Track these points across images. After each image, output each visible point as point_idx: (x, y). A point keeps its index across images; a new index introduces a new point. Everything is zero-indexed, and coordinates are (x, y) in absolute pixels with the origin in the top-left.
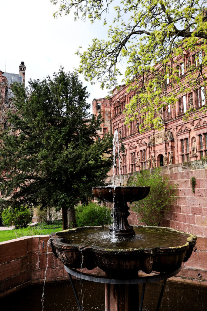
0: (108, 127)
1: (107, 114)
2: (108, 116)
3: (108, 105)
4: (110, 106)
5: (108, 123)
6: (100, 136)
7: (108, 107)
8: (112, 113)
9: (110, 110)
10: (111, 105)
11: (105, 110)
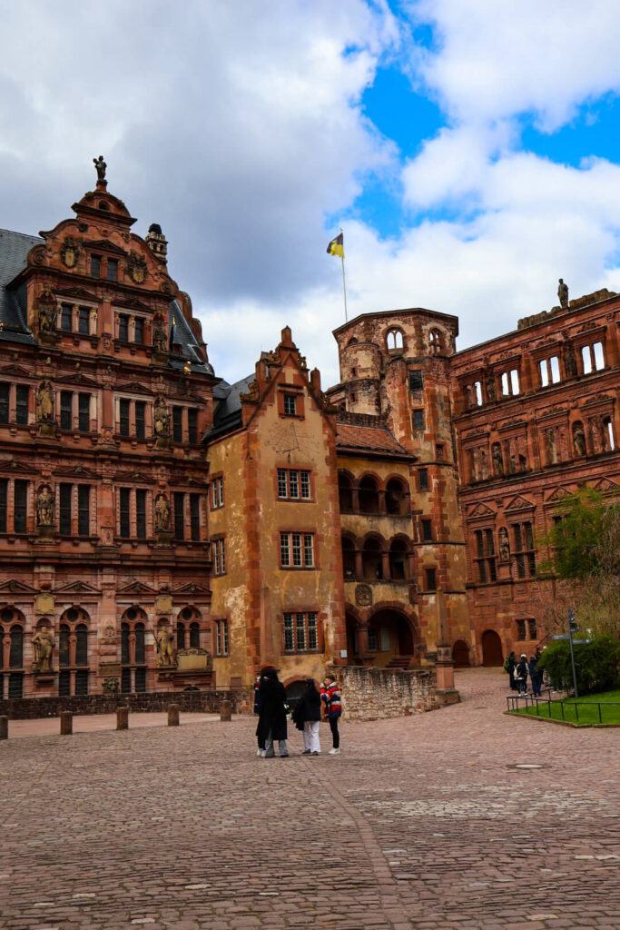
0: (448, 441)
1: (441, 404)
2: (444, 409)
3: (442, 376)
4: (445, 380)
5: (446, 430)
6: (426, 466)
7: (442, 383)
8: (452, 400)
9: (448, 392)
10: (448, 376)
11: (435, 391)
